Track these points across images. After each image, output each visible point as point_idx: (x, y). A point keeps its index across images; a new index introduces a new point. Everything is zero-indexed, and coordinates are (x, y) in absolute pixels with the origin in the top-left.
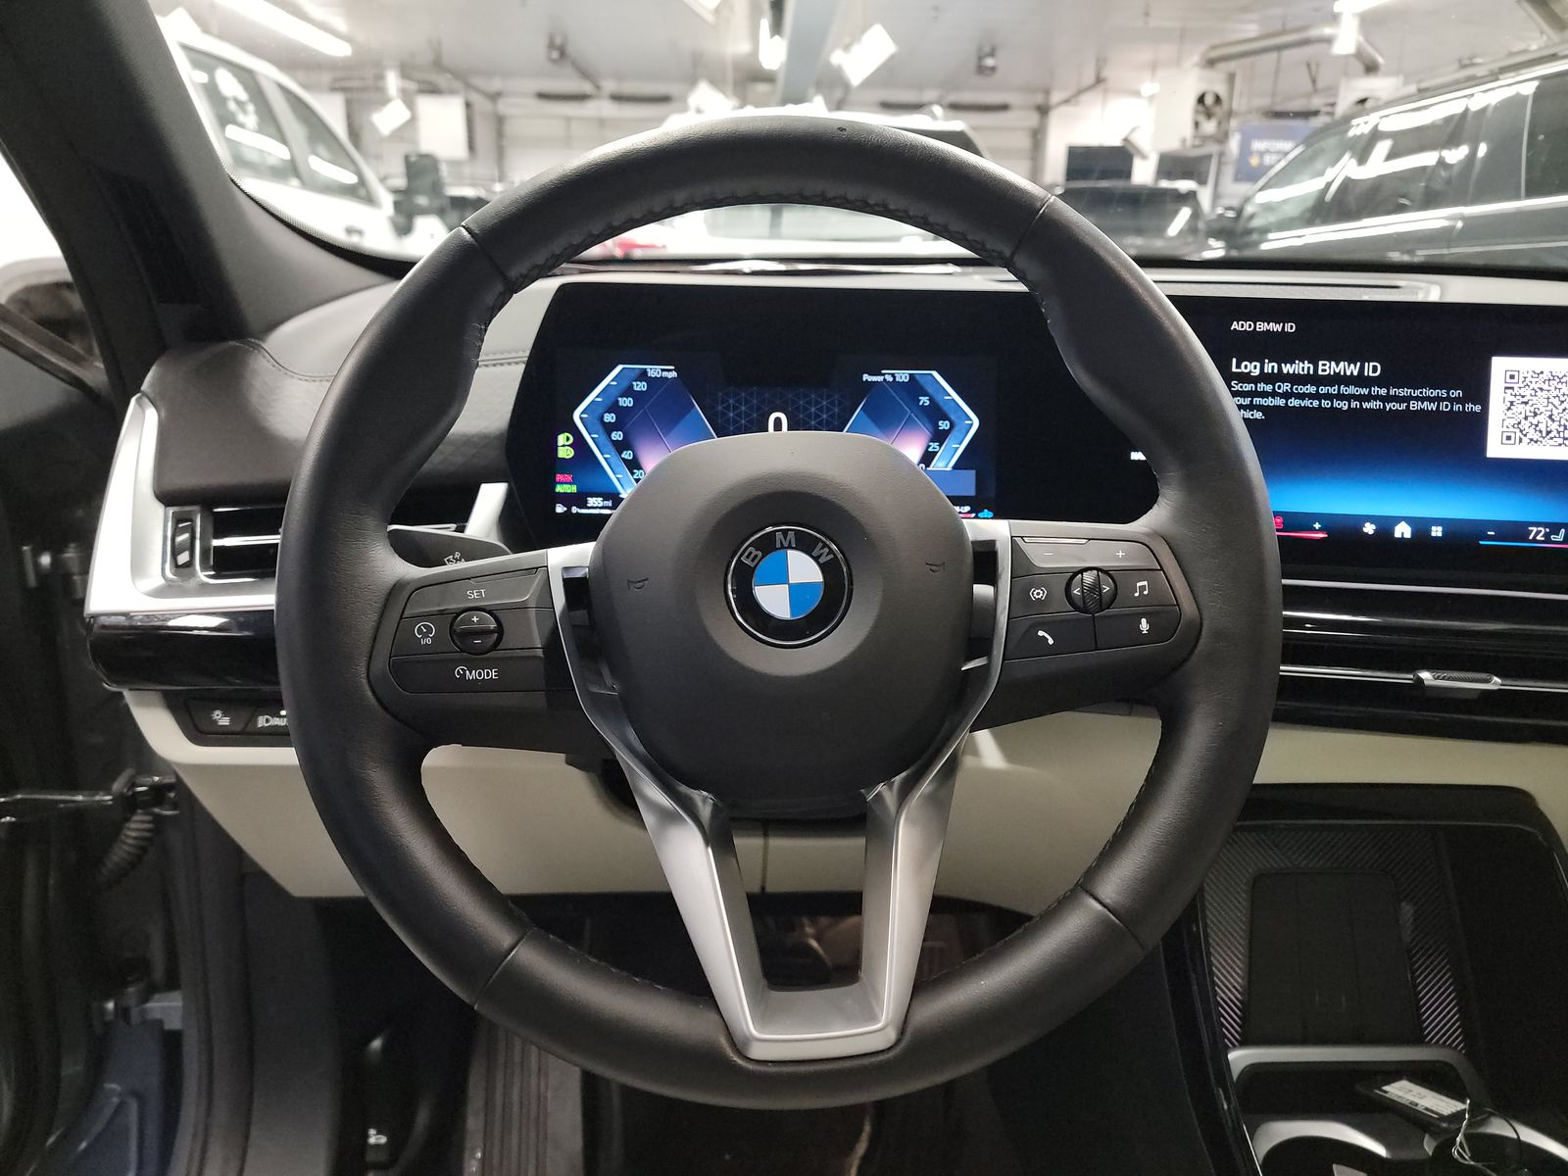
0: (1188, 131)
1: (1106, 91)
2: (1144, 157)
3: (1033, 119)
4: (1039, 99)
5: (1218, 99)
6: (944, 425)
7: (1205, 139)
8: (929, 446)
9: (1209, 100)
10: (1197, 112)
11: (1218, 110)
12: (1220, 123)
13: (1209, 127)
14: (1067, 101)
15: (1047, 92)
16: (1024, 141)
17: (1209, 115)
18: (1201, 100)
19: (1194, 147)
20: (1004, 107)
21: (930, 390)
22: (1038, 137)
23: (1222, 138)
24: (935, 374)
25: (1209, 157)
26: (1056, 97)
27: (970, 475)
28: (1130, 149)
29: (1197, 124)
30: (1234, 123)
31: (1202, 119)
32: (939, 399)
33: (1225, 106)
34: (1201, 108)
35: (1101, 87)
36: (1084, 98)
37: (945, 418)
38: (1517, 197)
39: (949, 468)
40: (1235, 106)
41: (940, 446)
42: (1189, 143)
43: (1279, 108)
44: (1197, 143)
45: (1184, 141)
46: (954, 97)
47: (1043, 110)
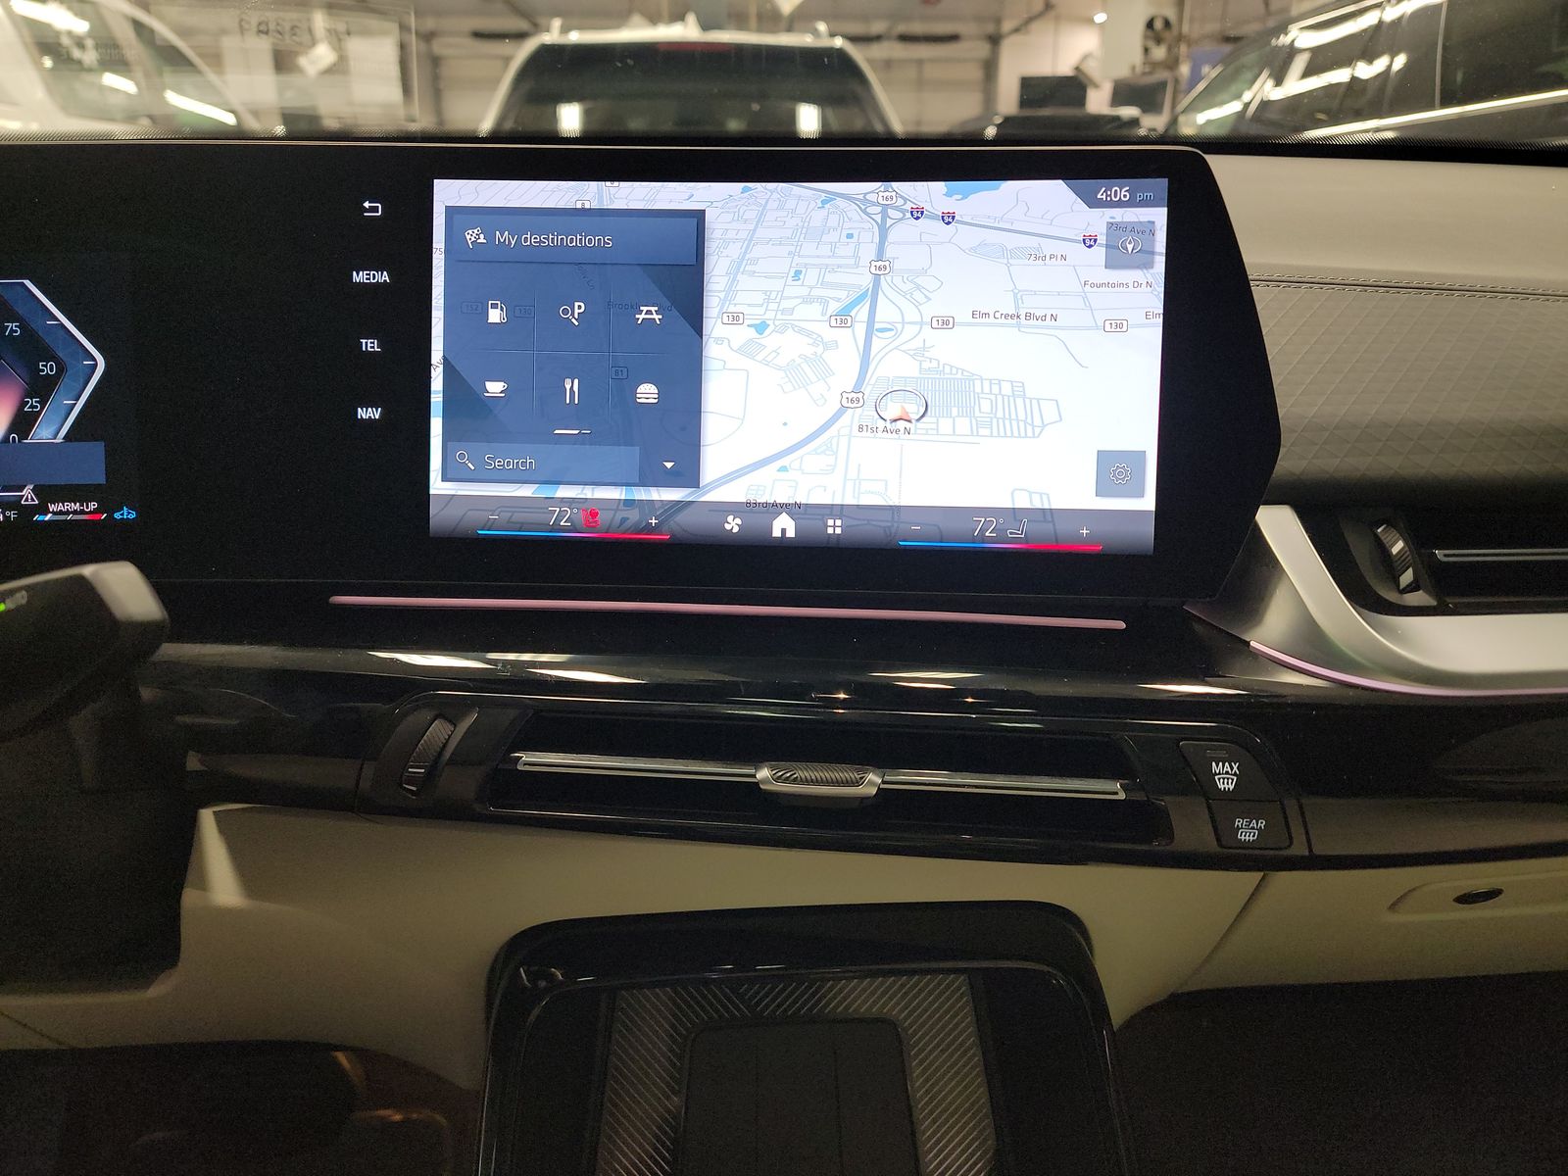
0: (1137, 57)
1: (1058, 19)
2: (1096, 86)
3: (983, 50)
4: (990, 28)
5: (1167, 24)
6: (47, 369)
7: (1154, 66)
8: (24, 404)
9: (1158, 25)
10: (1146, 37)
11: (1167, 35)
12: (1170, 49)
13: (1159, 53)
14: (1017, 30)
15: (998, 21)
16: (976, 73)
17: (1159, 41)
18: (1150, 25)
19: (1144, 74)
20: (953, 38)
21: (21, 310)
22: (990, 68)
23: (1172, 64)
24: (27, 283)
25: (1163, 85)
26: (1007, 26)
27: (96, 450)
28: (1081, 77)
29: (1146, 50)
30: (1183, 49)
31: (1151, 44)
32: (35, 324)
33: (1175, 31)
34: (1150, 33)
35: (1052, 14)
36: (1035, 26)
37: (49, 355)
38: (1431, 107)
39: (59, 440)
40: (1186, 29)
41: (43, 404)
42: (1139, 70)
43: (1232, 33)
44: (1147, 70)
45: (1133, 68)
46: (902, 28)
47: (995, 40)
